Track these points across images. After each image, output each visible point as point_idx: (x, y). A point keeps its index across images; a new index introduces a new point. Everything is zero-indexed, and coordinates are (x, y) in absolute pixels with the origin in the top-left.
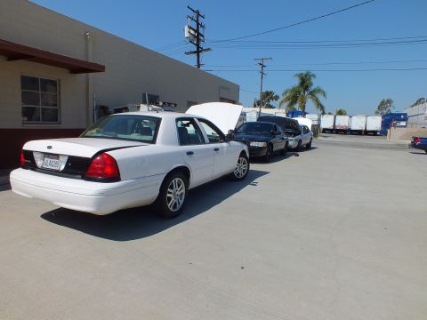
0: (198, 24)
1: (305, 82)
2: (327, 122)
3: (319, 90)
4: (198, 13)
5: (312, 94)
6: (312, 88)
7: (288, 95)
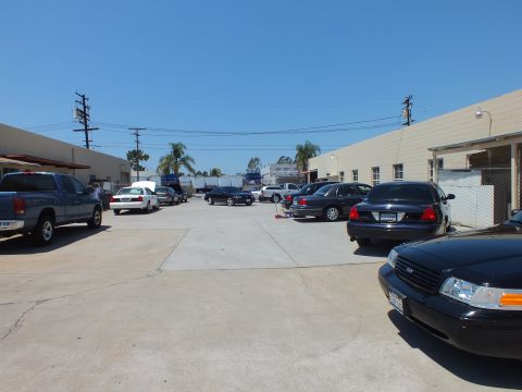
0: (85, 107)
1: (177, 151)
2: (198, 183)
3: (188, 158)
4: (83, 96)
5: (184, 161)
6: (182, 156)
7: (164, 161)
